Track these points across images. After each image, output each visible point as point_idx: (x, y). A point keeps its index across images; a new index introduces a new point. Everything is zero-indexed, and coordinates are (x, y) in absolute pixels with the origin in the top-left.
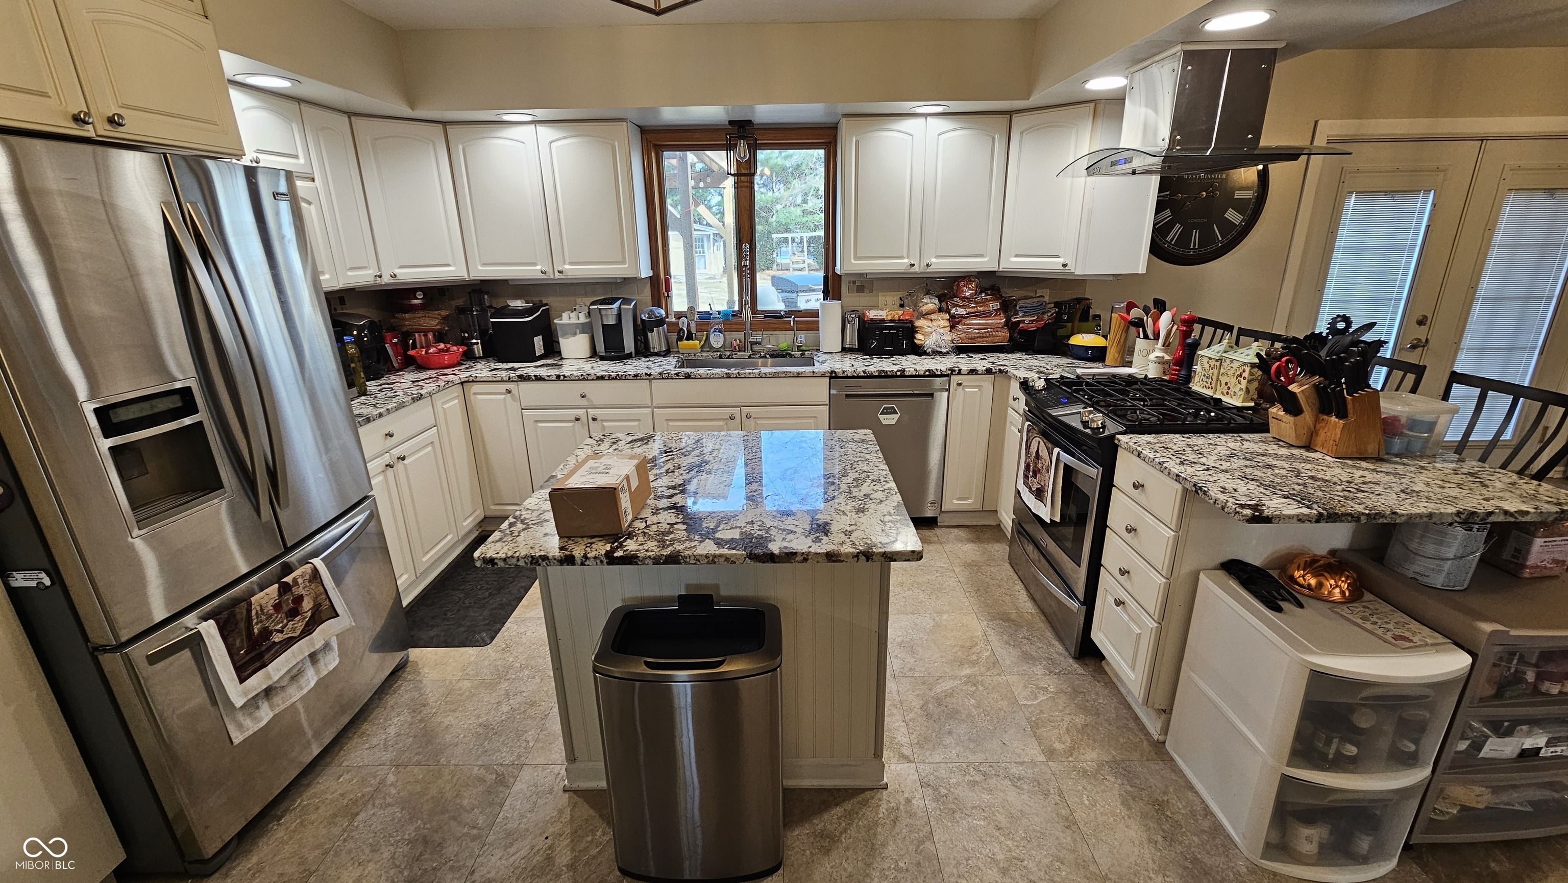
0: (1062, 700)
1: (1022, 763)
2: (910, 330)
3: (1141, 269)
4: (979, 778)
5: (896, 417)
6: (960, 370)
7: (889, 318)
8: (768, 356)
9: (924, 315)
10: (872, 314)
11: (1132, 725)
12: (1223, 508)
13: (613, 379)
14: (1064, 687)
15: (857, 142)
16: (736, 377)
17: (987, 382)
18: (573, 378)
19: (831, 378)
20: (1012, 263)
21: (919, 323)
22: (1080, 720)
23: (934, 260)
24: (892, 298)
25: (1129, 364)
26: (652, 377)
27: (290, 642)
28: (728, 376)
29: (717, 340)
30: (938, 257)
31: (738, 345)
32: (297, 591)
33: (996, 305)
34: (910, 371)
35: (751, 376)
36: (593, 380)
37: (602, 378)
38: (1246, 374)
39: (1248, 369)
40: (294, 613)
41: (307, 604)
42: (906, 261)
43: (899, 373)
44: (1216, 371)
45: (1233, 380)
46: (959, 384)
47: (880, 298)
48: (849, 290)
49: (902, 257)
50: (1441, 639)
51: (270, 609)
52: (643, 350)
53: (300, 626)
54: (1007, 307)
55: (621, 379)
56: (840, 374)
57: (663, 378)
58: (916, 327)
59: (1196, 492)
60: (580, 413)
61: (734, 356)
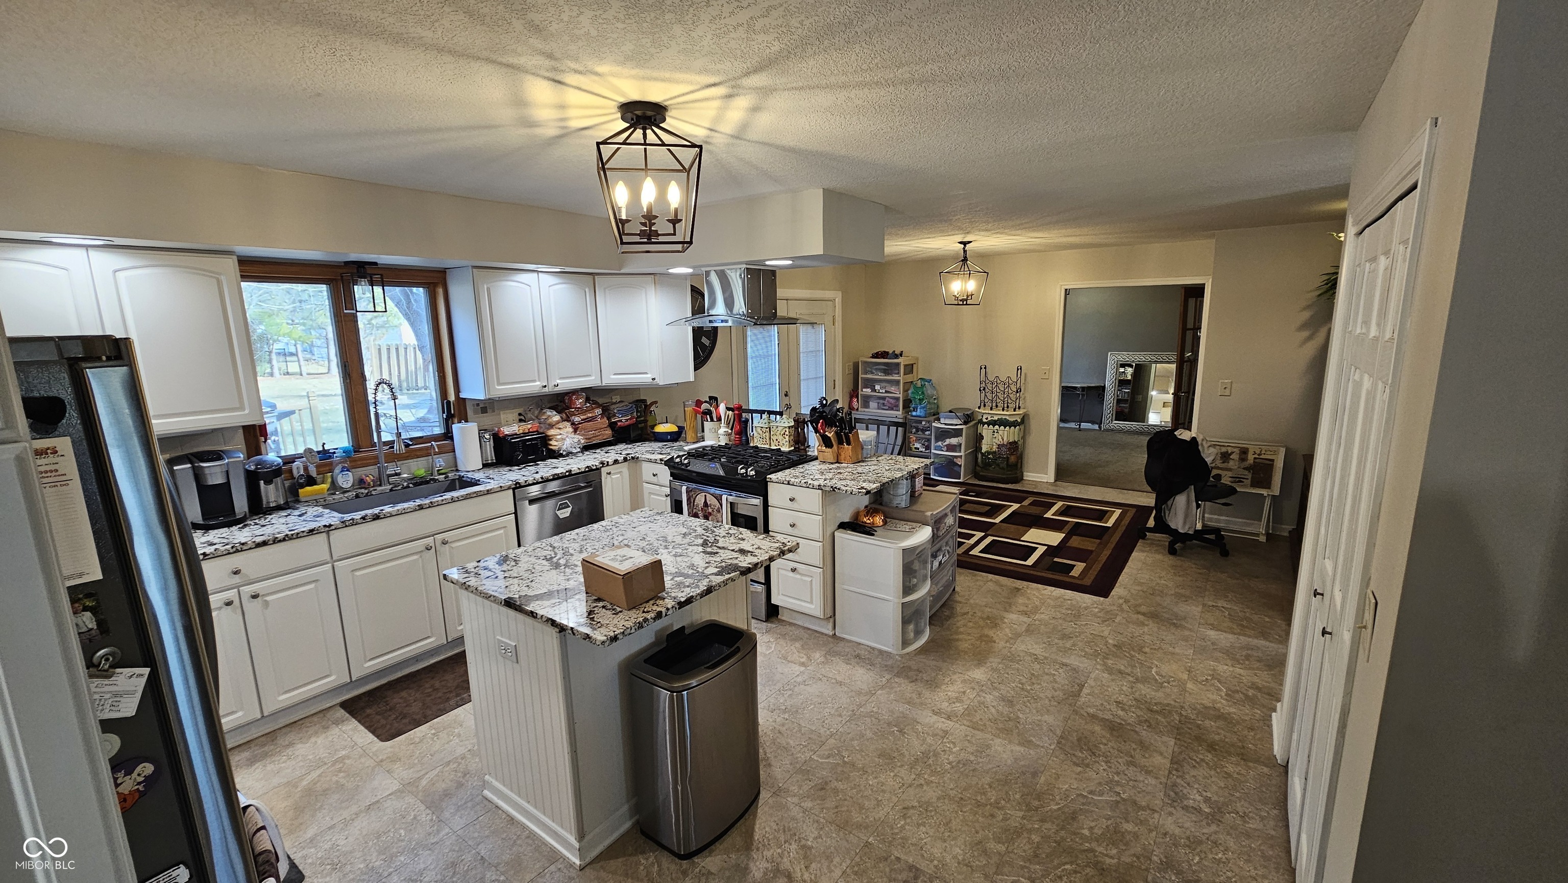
0: (782, 642)
1: (798, 675)
2: (545, 439)
3: (692, 379)
4: (790, 692)
5: (569, 509)
6: (608, 462)
7: (521, 432)
8: (411, 485)
9: (551, 426)
10: (507, 431)
11: (818, 635)
12: (851, 493)
13: (280, 541)
14: (775, 636)
15: (488, 290)
16: (430, 507)
17: (624, 468)
18: (219, 553)
19: (514, 489)
20: (611, 379)
21: (551, 432)
22: (798, 645)
23: (558, 381)
24: (512, 415)
25: (703, 439)
26: (333, 527)
28: (421, 507)
29: (346, 480)
30: (561, 378)
31: (373, 481)
33: (598, 411)
34: (575, 469)
35: (444, 502)
36: (250, 549)
37: (264, 543)
38: (787, 433)
39: (787, 430)
42: (538, 383)
43: (567, 474)
44: (767, 434)
45: (780, 438)
46: (609, 473)
47: (502, 416)
48: (475, 413)
49: (534, 381)
50: (914, 524)
52: (258, 508)
54: (606, 411)
55: (291, 539)
56: (523, 484)
57: (346, 526)
58: (549, 436)
59: (834, 490)
60: (231, 594)
61: (373, 493)
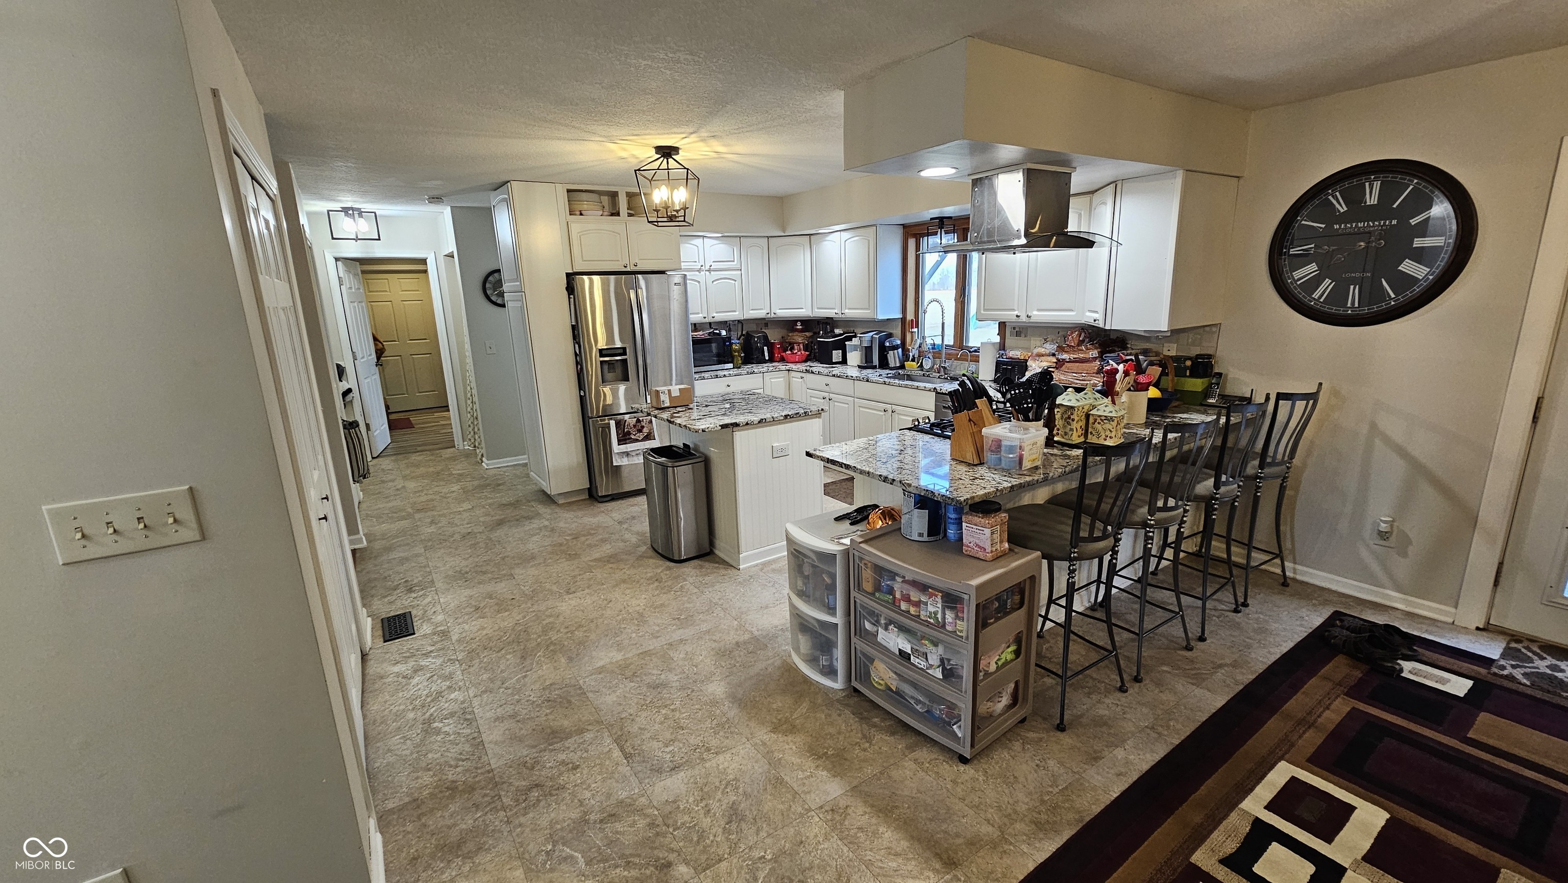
13: (856, 379)
27: (637, 441)
29: (927, 364)
30: (1038, 310)
31: (937, 368)
32: (643, 424)
40: (640, 431)
41: (645, 430)
47: (1032, 341)
51: (631, 425)
53: (642, 437)
55: (860, 380)
60: (826, 395)
